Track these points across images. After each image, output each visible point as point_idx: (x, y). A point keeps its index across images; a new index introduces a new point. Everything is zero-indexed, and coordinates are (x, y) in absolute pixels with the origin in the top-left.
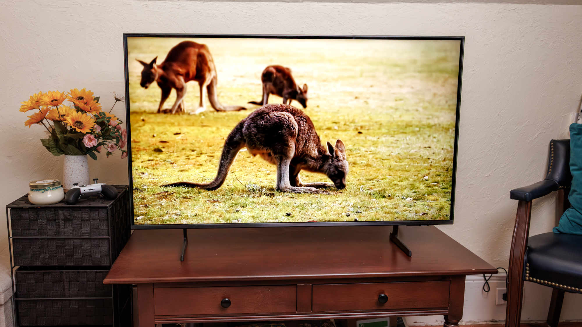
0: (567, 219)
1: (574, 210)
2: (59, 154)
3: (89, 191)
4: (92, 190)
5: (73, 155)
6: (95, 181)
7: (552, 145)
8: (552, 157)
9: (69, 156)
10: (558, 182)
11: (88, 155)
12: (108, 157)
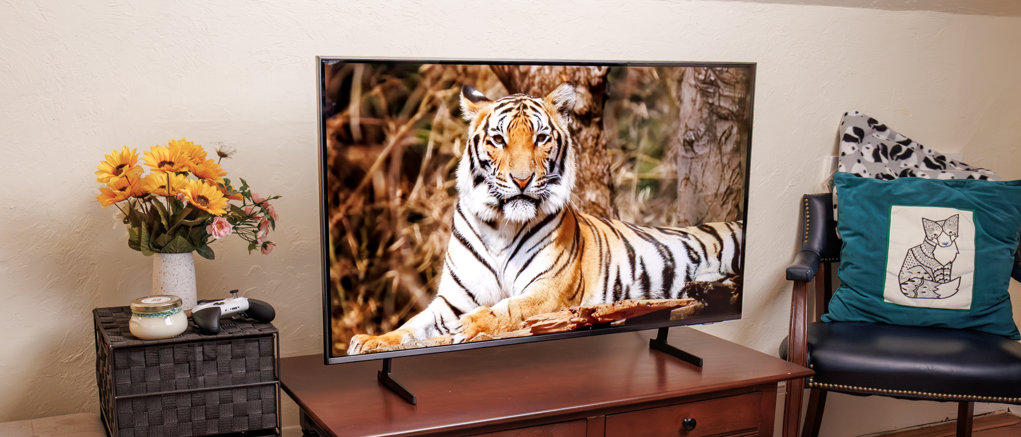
0: (840, 302)
1: (848, 289)
2: (151, 252)
3: (232, 310)
4: (236, 308)
5: (176, 253)
6: (235, 294)
7: (807, 202)
8: (807, 219)
9: (170, 255)
10: (820, 253)
11: (195, 252)
12: (250, 254)
